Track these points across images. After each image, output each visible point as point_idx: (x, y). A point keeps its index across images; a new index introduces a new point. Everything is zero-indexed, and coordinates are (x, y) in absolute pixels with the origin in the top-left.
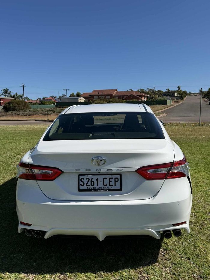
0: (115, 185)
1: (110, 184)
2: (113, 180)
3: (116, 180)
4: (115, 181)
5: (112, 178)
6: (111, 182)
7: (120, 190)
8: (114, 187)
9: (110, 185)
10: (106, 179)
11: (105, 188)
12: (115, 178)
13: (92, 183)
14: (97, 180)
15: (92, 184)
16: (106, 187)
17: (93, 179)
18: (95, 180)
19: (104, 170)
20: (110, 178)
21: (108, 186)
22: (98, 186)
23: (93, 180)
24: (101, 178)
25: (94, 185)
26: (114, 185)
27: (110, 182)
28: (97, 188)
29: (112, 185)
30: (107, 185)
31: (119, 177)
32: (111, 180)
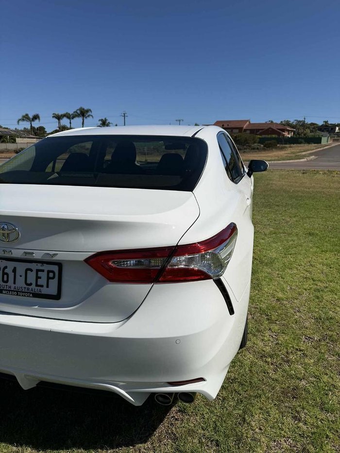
0: (48, 287)
1: (39, 283)
2: (43, 275)
3: (51, 275)
4: (49, 278)
5: (43, 271)
6: (40, 278)
7: (57, 297)
8: (45, 291)
9: (37, 285)
10: (31, 270)
11: (28, 289)
12: (49, 272)
13: (5, 276)
14: (14, 270)
15: (5, 279)
16: (30, 287)
17: (6, 267)
18: (9, 271)
19: (17, 253)
20: (38, 271)
21: (33, 286)
22: (15, 283)
23: (6, 271)
24: (21, 268)
25: (7, 281)
26: (45, 285)
27: (38, 278)
28: (12, 289)
29: (42, 286)
30: (31, 284)
31: (55, 268)
32: (40, 274)
